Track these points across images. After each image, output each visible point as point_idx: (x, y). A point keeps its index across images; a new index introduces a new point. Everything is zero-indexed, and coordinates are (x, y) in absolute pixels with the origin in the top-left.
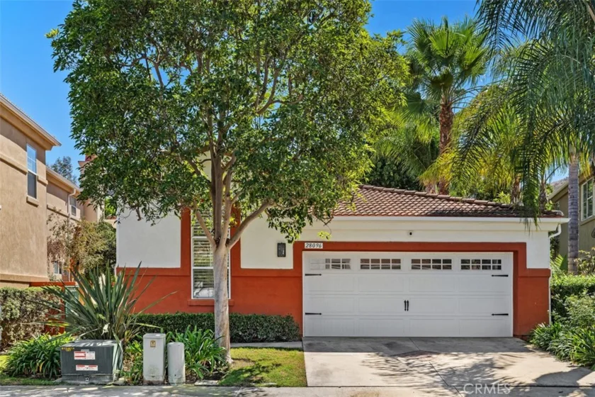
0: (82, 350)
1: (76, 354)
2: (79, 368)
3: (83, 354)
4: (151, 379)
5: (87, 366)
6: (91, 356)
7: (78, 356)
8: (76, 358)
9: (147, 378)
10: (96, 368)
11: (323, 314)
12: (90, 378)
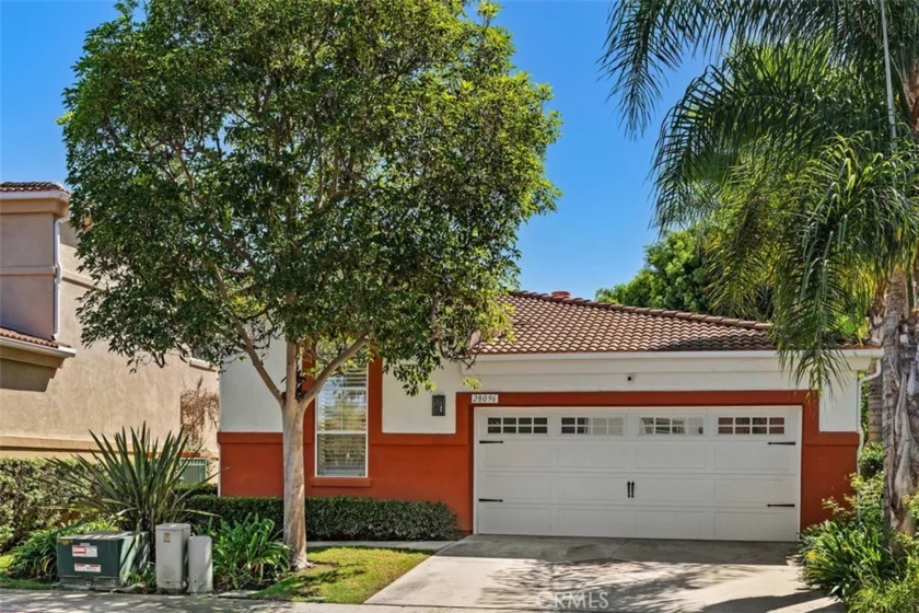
0: (82, 544)
1: (75, 549)
2: (78, 568)
3: (82, 550)
4: (166, 587)
5: (88, 566)
6: (92, 552)
7: (77, 551)
8: (74, 555)
9: (160, 584)
10: (98, 569)
11: (505, 501)
12: (93, 582)
